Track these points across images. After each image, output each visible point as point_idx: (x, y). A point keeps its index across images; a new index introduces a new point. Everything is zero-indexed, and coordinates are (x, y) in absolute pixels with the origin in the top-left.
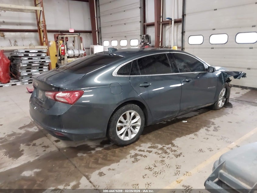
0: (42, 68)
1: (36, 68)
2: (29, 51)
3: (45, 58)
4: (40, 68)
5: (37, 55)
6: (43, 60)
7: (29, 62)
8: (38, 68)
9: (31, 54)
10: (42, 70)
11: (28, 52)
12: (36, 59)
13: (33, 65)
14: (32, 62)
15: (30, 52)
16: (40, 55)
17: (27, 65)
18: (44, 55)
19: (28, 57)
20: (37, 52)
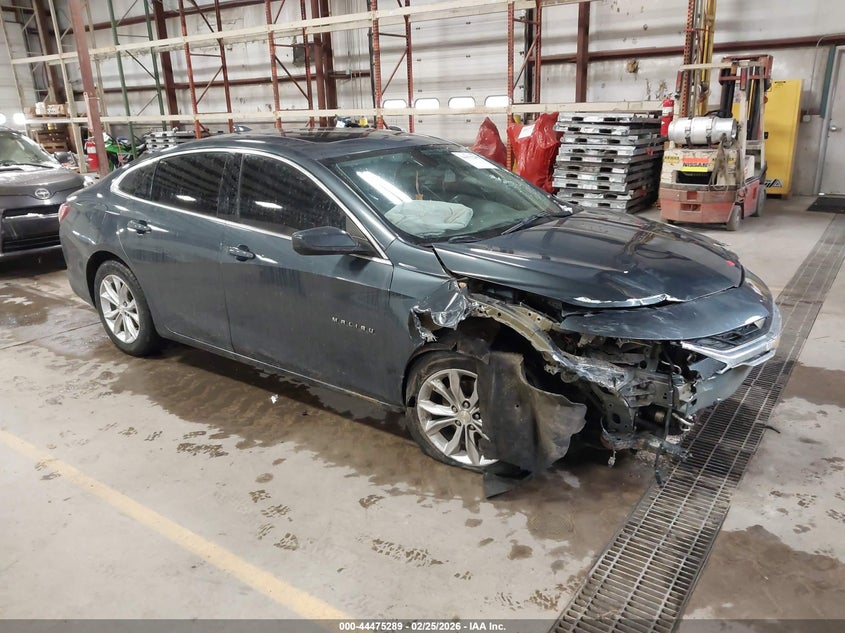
0: (609, 170)
1: (591, 169)
2: (582, 119)
3: (621, 143)
4: (603, 170)
5: (601, 131)
6: (612, 148)
7: (574, 150)
8: (598, 169)
9: (587, 126)
10: (607, 179)
11: (579, 120)
12: (596, 141)
13: (585, 160)
14: (582, 151)
15: (585, 120)
16: (609, 131)
17: (572, 159)
18: (618, 131)
19: (577, 136)
20: (602, 120)
